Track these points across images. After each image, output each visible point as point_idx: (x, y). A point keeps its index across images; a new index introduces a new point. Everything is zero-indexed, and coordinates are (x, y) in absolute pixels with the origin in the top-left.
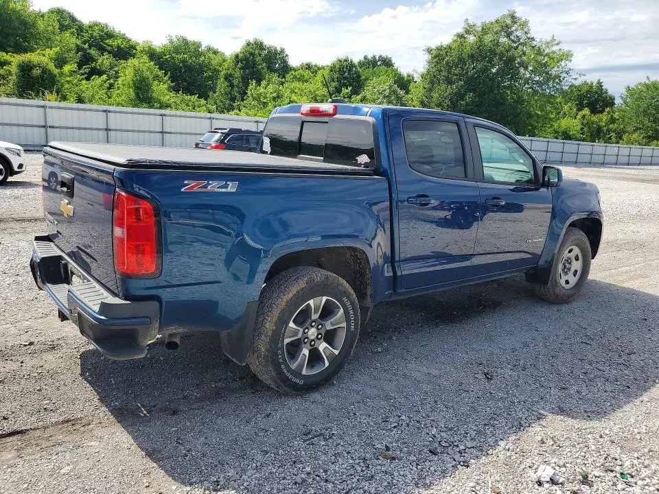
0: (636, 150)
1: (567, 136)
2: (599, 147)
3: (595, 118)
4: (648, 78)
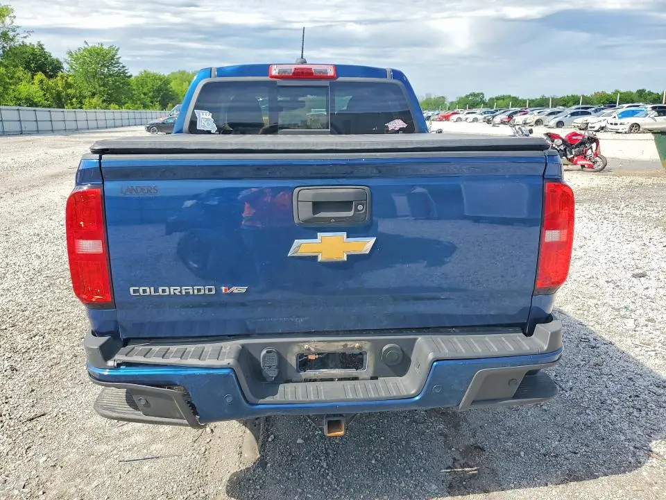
0: (101, 114)
1: (31, 103)
2: (68, 113)
3: (51, 82)
4: (85, 42)
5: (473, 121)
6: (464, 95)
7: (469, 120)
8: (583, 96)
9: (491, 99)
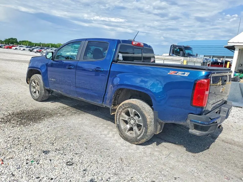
5: (23, 50)
6: (8, 38)
7: (21, 49)
8: (51, 44)
9: (20, 41)
